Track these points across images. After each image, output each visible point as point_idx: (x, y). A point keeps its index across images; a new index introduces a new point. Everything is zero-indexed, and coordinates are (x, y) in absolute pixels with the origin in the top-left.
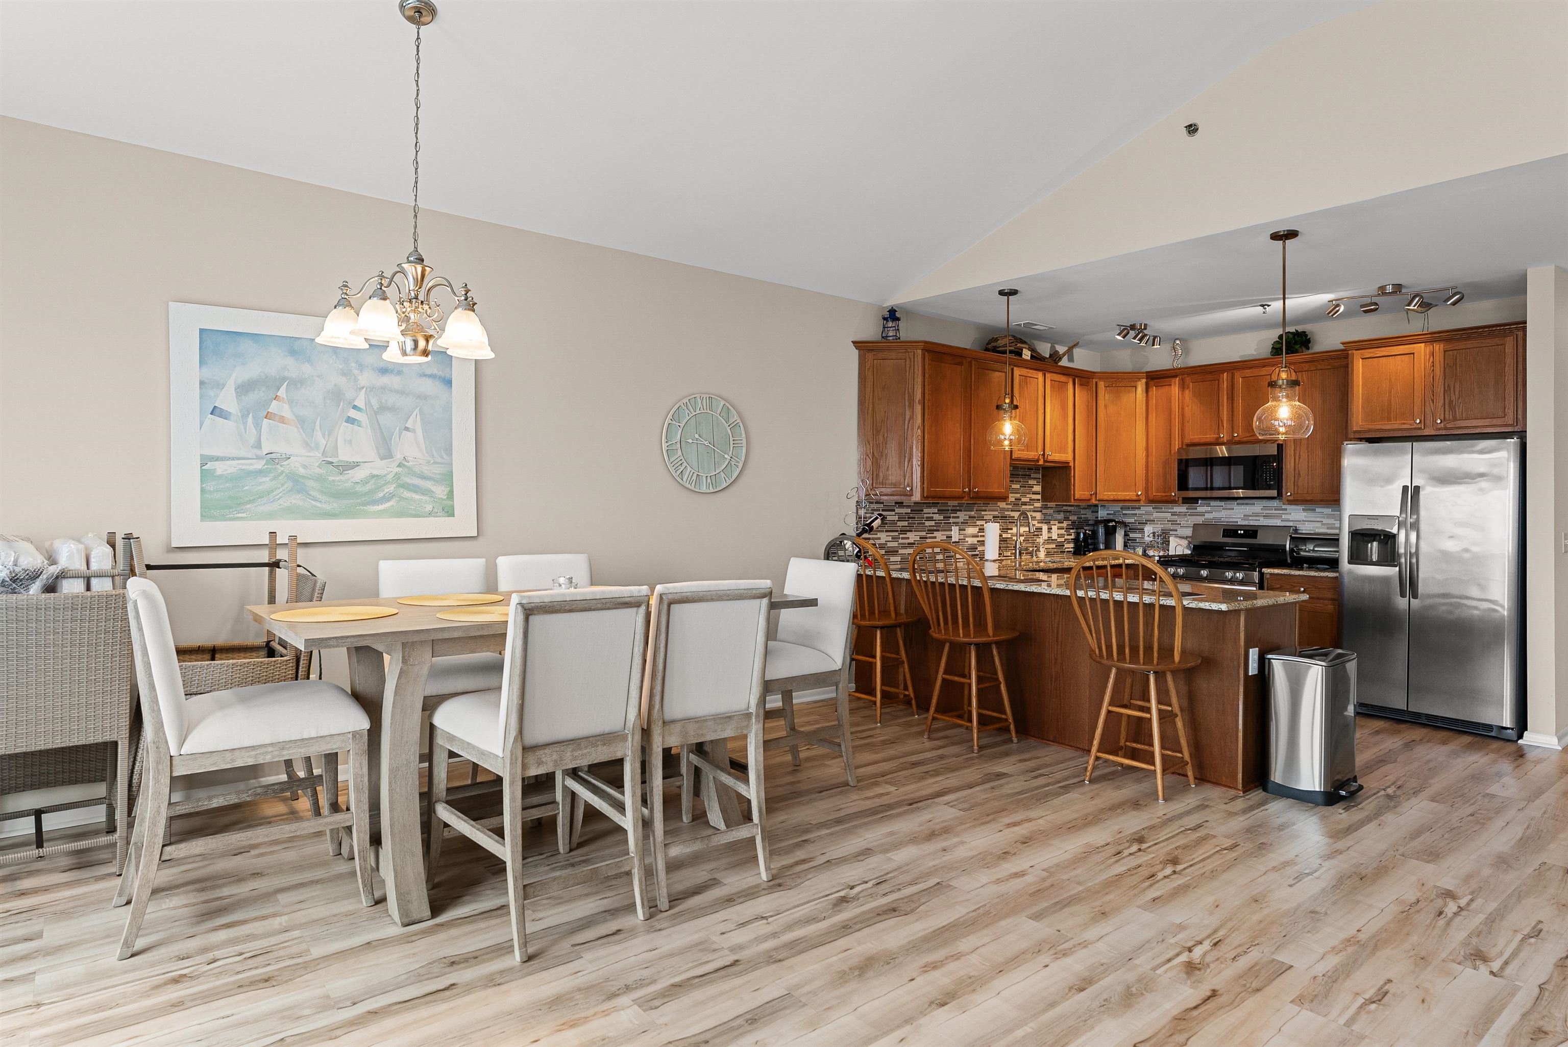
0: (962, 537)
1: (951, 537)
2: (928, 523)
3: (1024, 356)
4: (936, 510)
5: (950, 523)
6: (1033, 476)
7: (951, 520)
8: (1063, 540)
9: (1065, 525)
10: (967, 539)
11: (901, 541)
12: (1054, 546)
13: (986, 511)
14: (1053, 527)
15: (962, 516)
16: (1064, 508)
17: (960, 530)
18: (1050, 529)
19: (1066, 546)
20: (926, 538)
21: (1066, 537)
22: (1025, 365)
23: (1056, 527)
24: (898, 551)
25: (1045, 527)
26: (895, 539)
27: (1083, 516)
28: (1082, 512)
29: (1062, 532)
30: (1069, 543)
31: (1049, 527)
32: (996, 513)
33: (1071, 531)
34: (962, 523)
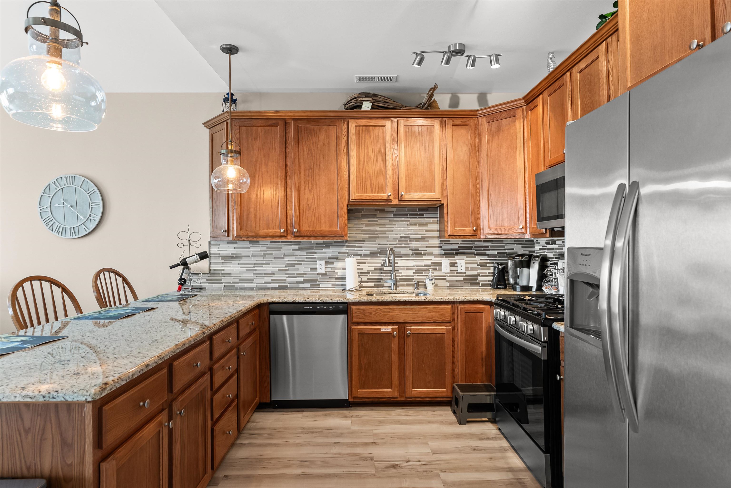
0: (330, 269)
1: (316, 269)
2: (287, 258)
3: (363, 108)
4: (297, 247)
5: (315, 258)
6: (426, 215)
7: (316, 256)
8: (476, 273)
9: (478, 259)
10: (336, 271)
11: (256, 272)
12: (462, 279)
13: (361, 247)
14: (458, 261)
15: (330, 252)
16: (476, 243)
17: (325, 263)
18: (453, 264)
19: (480, 279)
20: (287, 270)
21: (480, 271)
22: (367, 116)
23: (463, 262)
24: (253, 280)
25: (446, 262)
26: (248, 270)
27: (507, 251)
28: (507, 247)
29: (475, 266)
30: (484, 276)
31: (453, 260)
32: (375, 249)
33: (488, 265)
34: (329, 258)
